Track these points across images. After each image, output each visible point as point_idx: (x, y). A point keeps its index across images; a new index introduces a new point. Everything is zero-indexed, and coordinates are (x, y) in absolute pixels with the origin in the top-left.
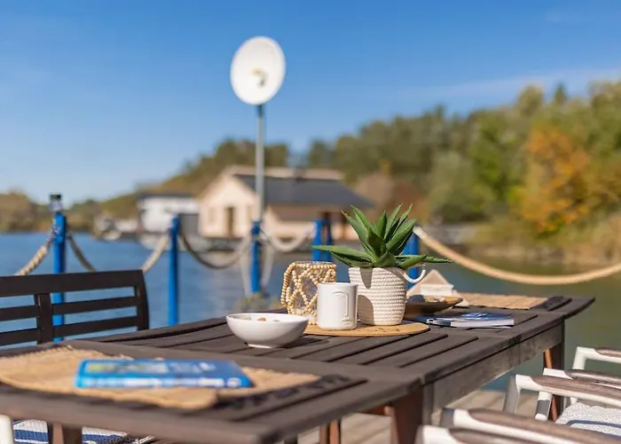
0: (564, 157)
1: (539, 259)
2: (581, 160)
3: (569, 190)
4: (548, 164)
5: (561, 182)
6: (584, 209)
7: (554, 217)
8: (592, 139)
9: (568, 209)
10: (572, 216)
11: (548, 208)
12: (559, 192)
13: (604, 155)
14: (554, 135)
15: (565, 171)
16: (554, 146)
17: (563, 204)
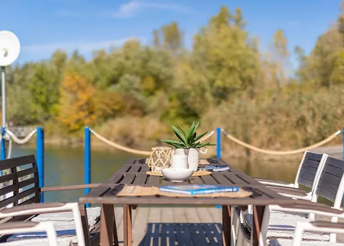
0: (82, 89)
1: (70, 144)
2: (91, 91)
3: (85, 107)
4: (74, 93)
5: (82, 103)
6: (94, 117)
7: (78, 121)
8: (97, 79)
9: (86, 117)
10: (87, 121)
11: (76, 117)
12: (81, 109)
13: (102, 88)
14: (77, 77)
15: (83, 97)
16: (78, 83)
17: (82, 114)
